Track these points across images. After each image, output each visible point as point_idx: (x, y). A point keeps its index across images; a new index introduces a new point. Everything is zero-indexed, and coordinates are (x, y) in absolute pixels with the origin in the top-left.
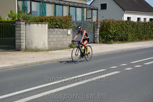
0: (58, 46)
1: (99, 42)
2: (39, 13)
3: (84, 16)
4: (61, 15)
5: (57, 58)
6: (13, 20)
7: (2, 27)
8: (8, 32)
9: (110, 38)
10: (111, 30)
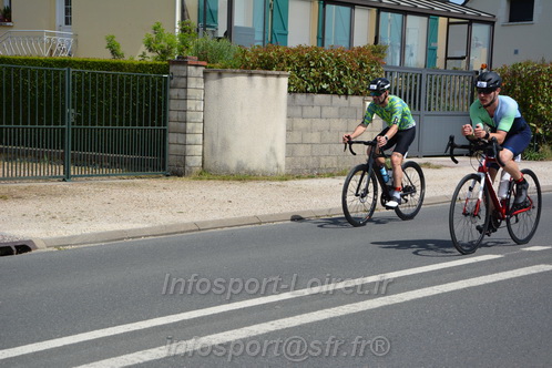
0: (323, 161)
2: (259, 37)
3: (435, 50)
4: (345, 45)
5: (319, 208)
6: (163, 59)
7: (121, 87)
8: (140, 105)
9: (538, 137)
10: (543, 103)
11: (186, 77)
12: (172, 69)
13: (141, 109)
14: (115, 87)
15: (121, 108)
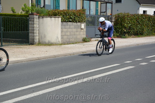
0: (71, 40)
1: (113, 36)
2: (52, 7)
3: (98, 10)
4: (75, 9)
6: (27, 13)
7: (16, 21)
9: (125, 32)
10: (126, 24)
11: (34, 18)
12: (30, 16)
13: (21, 27)
14: (14, 21)
15: (16, 27)
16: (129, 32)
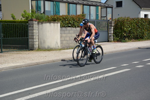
0: (70, 45)
1: (113, 40)
2: (52, 13)
3: (98, 15)
4: (75, 14)
5: (69, 57)
6: (27, 19)
7: (16, 27)
8: (21, 32)
9: (125, 36)
10: (126, 28)
11: (33, 24)
12: (29, 22)
13: (21, 33)
14: (14, 27)
15: (16, 33)
16: (129, 36)
